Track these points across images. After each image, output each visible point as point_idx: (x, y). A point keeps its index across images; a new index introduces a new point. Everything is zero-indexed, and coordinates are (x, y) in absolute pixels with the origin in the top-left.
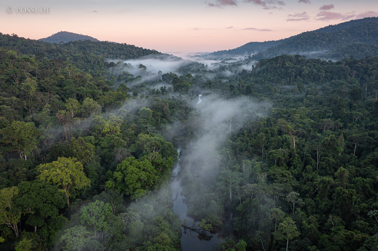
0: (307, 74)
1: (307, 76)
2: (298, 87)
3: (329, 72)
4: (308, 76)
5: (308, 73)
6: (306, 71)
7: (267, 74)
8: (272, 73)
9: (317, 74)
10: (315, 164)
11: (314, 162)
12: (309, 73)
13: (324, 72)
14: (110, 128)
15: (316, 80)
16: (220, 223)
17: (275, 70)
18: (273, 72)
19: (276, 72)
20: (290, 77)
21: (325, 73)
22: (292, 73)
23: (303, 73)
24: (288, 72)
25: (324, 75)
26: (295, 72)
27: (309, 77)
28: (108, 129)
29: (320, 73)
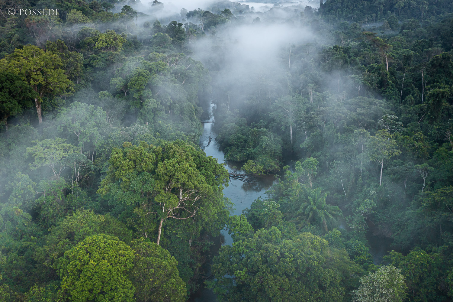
0: (402, 8)
1: (401, 10)
2: (389, 23)
3: (435, 5)
4: (404, 10)
5: (403, 6)
6: (400, 3)
7: (342, 11)
8: (349, 9)
9: (416, 8)
10: (419, 95)
11: (418, 92)
12: (405, 6)
13: (427, 4)
14: (106, 43)
15: (415, 16)
16: (276, 167)
17: (354, 4)
18: (352, 7)
19: (356, 6)
20: (377, 13)
21: (429, 5)
22: (380, 7)
23: (396, 6)
24: (374, 5)
25: (427, 8)
26: (384, 6)
27: (404, 12)
28: (104, 43)
29: (421, 6)
